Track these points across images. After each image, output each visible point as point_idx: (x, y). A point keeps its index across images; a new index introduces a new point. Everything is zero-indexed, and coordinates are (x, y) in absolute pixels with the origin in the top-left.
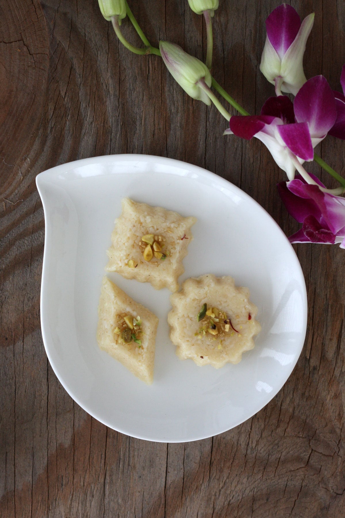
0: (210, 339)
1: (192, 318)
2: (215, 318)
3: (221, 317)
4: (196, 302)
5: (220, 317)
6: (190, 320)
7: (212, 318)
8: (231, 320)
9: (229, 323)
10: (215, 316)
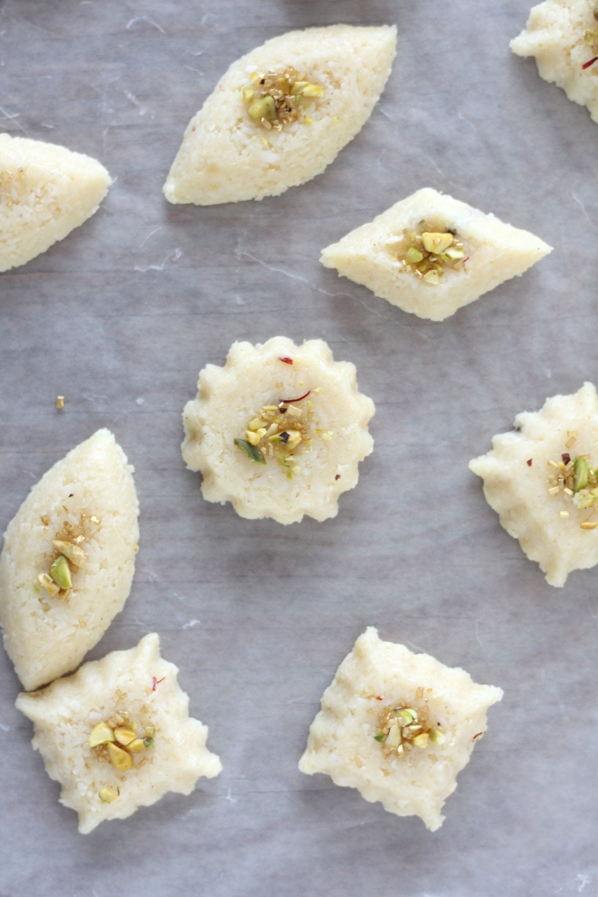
0: (307, 452)
1: (255, 475)
2: (270, 429)
3: (271, 417)
4: (226, 456)
5: (270, 419)
6: (259, 479)
7: (268, 435)
8: (281, 399)
9: (287, 404)
10: (265, 429)
